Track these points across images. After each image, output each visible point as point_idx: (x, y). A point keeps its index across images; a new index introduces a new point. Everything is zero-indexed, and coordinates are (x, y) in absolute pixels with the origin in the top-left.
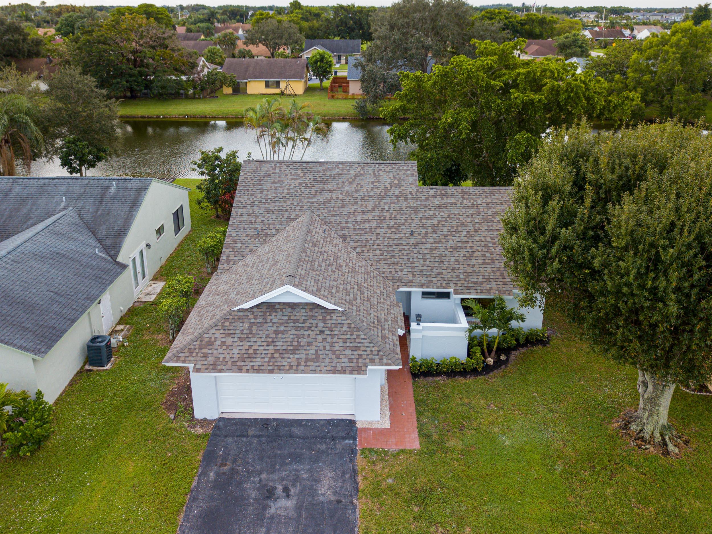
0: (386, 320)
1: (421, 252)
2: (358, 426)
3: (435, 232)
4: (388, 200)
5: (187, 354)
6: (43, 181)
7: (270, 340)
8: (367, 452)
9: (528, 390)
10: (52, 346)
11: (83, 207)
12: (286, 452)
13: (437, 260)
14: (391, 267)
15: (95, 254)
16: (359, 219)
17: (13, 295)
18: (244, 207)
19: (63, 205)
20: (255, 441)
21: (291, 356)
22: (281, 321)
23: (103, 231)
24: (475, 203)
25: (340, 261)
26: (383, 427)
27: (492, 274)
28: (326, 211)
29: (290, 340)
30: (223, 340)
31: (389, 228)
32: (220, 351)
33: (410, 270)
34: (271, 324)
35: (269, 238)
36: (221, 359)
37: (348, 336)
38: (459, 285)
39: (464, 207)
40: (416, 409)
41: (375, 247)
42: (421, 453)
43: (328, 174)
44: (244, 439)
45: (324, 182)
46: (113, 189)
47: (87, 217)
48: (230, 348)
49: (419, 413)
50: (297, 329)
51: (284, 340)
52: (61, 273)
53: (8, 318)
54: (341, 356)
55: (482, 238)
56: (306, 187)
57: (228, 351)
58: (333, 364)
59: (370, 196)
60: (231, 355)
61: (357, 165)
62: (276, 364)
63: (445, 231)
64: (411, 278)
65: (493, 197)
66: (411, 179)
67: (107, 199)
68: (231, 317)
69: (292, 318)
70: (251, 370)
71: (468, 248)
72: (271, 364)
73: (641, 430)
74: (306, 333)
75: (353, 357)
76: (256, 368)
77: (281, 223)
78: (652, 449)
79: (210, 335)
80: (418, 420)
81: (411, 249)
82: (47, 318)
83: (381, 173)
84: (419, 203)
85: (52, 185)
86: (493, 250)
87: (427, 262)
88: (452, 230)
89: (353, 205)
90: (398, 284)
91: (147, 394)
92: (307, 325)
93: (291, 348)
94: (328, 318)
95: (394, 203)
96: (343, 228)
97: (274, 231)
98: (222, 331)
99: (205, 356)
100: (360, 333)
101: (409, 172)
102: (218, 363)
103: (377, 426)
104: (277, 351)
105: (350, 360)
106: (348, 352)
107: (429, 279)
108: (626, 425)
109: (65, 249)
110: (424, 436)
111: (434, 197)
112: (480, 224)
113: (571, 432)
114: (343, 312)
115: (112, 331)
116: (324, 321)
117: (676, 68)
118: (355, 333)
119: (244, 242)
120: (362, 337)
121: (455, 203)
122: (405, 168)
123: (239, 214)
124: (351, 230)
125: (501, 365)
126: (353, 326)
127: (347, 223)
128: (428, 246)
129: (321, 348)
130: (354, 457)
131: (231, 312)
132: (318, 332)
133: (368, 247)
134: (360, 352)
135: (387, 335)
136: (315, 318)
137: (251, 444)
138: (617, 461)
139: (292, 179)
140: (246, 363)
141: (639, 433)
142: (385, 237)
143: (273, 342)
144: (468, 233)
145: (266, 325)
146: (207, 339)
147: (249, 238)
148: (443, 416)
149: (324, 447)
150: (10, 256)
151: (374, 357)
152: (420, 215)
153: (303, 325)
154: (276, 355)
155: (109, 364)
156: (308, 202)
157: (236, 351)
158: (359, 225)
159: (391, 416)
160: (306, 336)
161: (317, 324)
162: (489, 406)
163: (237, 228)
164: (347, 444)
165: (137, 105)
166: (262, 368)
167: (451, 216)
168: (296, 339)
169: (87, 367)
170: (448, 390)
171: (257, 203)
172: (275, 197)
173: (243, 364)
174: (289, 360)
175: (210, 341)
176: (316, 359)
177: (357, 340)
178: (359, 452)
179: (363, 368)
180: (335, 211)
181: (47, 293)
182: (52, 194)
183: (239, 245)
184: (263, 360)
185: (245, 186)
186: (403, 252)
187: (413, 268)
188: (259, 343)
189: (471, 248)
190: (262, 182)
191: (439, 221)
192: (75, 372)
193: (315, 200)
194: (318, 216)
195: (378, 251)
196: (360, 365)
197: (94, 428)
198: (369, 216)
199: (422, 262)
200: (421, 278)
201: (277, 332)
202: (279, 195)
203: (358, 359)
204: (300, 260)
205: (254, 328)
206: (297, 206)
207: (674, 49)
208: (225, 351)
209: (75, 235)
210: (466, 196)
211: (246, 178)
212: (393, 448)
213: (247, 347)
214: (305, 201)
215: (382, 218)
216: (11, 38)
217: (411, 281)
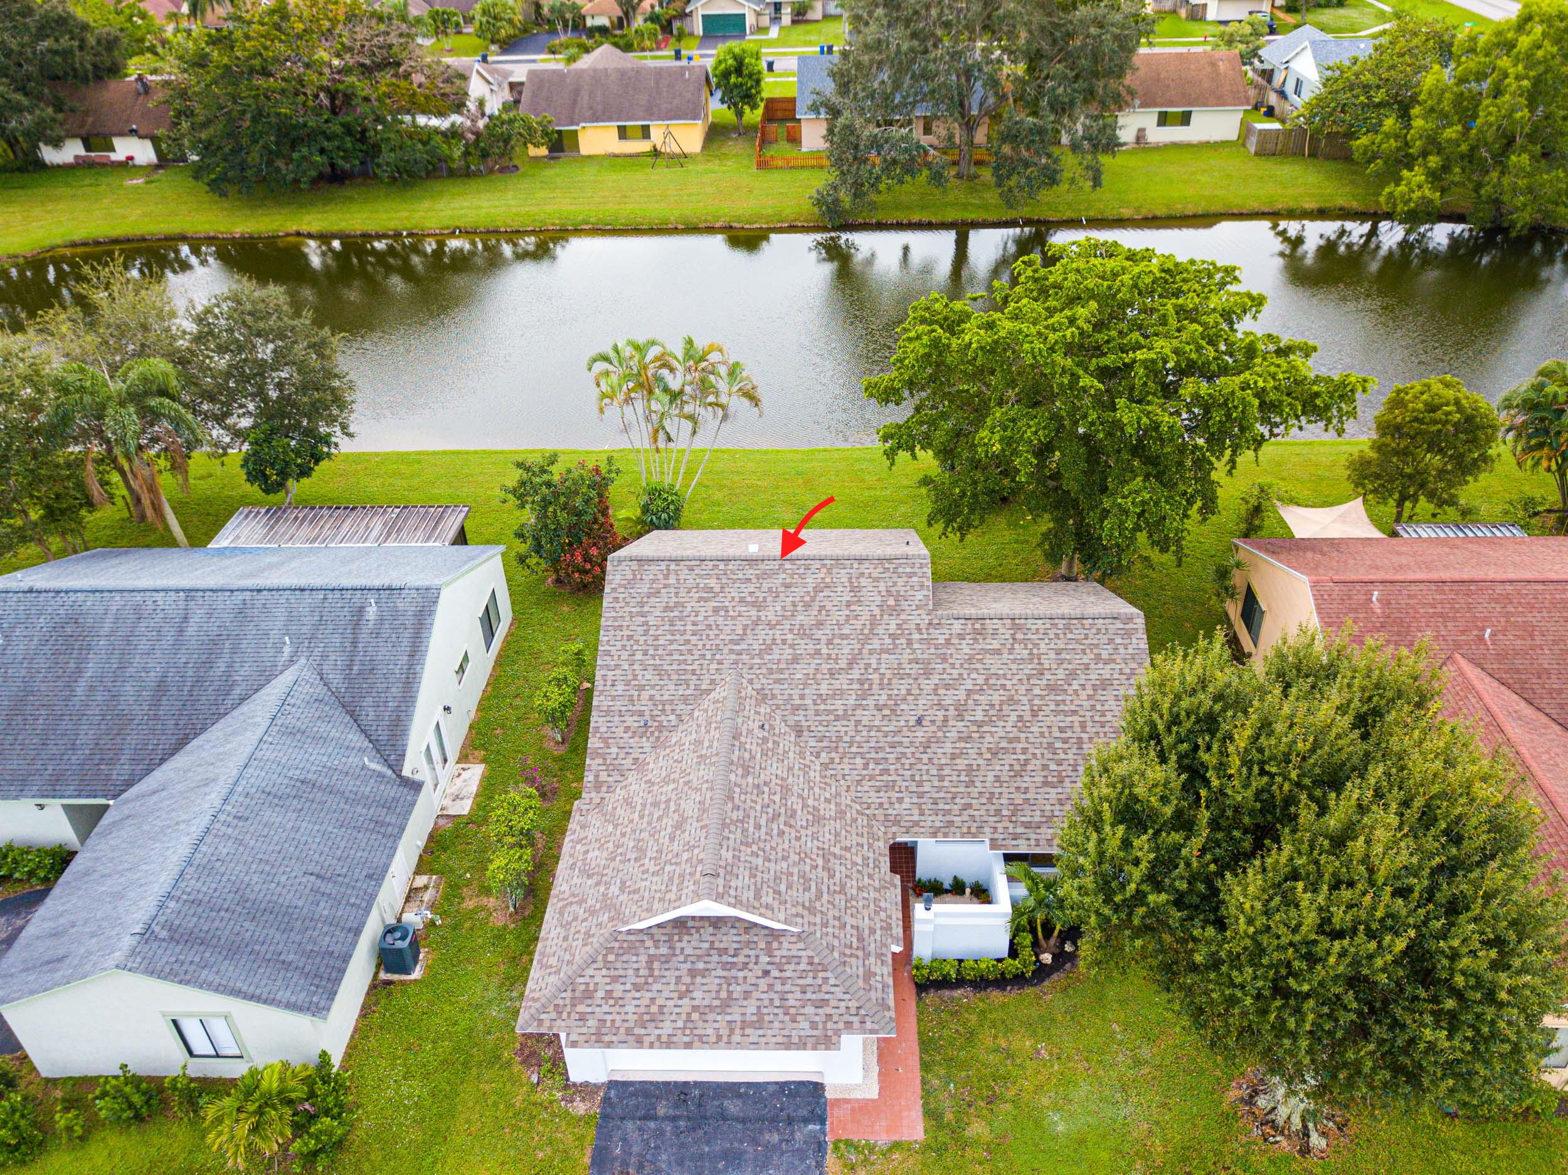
0: (872, 931)
1: (935, 761)
2: (829, 1094)
3: (960, 717)
4: (876, 644)
5: (554, 1015)
6: (240, 596)
7: (684, 988)
8: (842, 1146)
9: (1104, 1019)
10: (335, 993)
11: (324, 657)
12: (717, 1148)
13: (963, 778)
14: (882, 794)
15: (364, 767)
16: (824, 689)
17: (252, 897)
18: (617, 666)
19: (287, 650)
20: (668, 1128)
21: (719, 1018)
22: (698, 952)
23: (369, 714)
24: (1035, 651)
25: (794, 802)
26: (868, 1096)
27: (1058, 807)
28: (764, 671)
29: (715, 988)
30: (608, 988)
31: (879, 708)
32: (606, 1008)
33: (915, 800)
34: (681, 958)
35: (665, 733)
36: (608, 1024)
37: (809, 981)
38: (1000, 830)
39: (1014, 661)
40: (921, 1059)
41: (854, 749)
42: (926, 1148)
43: (765, 586)
44: (652, 1125)
45: (759, 605)
46: (372, 612)
47: (336, 679)
48: (621, 1002)
49: (926, 1067)
50: (726, 966)
51: (705, 988)
52: (317, 827)
53: (257, 947)
54: (799, 1018)
55: (1045, 729)
56: (726, 617)
57: (617, 1009)
58: (786, 1032)
59: (844, 637)
60: (623, 1017)
61: (818, 564)
62: (696, 1032)
63: (979, 716)
64: (916, 818)
65: (1069, 636)
66: (919, 596)
67: (364, 637)
68: (617, 945)
69: (717, 945)
70: (657, 1044)
71: (1019, 751)
72: (688, 1032)
73: (1274, 1109)
74: (741, 974)
75: (817, 1019)
76: (664, 1039)
77: (685, 699)
78: (1284, 1143)
79: (587, 979)
80: (924, 1082)
81: (918, 755)
82: (316, 933)
83: (864, 581)
84: (932, 651)
85: (258, 604)
86: (1063, 756)
87: (946, 783)
88: (991, 713)
89: (812, 656)
90: (894, 829)
91: (489, 1033)
92: (741, 959)
93: (717, 1003)
94: (775, 945)
95: (887, 651)
96: (796, 709)
97: (672, 717)
98: (604, 972)
99: (582, 1018)
100: (828, 974)
101: (915, 579)
102: (604, 1031)
103: (858, 1095)
104: (695, 1008)
105: (814, 1025)
106: (809, 1010)
107: (948, 818)
108: (1251, 1097)
109: (314, 768)
110: (932, 1115)
111: (961, 637)
112: (1042, 697)
113: (1164, 1105)
114: (799, 935)
115: (410, 890)
116: (770, 953)
117: (1518, 115)
118: (821, 975)
119: (621, 743)
120: (832, 981)
121: (998, 652)
122: (909, 570)
123: (609, 683)
124: (811, 713)
125: (1064, 963)
126: (816, 960)
127: (802, 697)
128: (948, 748)
129: (766, 1003)
130: (823, 1157)
131: (615, 935)
132: (760, 974)
133: (841, 750)
134: (829, 1010)
135: (873, 969)
136: (752, 946)
137: (662, 1133)
138: (1228, 1164)
139: (700, 599)
140: (649, 1031)
141: (1270, 1112)
142: (870, 728)
143: (688, 991)
144: (1020, 718)
145: (674, 959)
146: (583, 987)
147: (630, 734)
148: (963, 1074)
149: (775, 1138)
150: (229, 808)
151: (851, 1019)
152: (935, 678)
153: (735, 960)
154: (695, 1016)
155: (418, 968)
156: (731, 651)
157: (630, 1009)
158: (824, 701)
159: (880, 1074)
160: (741, 981)
161: (757, 957)
162: (1038, 1053)
163: (608, 712)
164: (811, 1131)
165: (351, 199)
166: (675, 1039)
167: (991, 682)
168: (725, 986)
169: (383, 976)
170: (973, 1018)
171: (639, 656)
172: (672, 642)
173: (643, 1031)
174: (716, 1025)
175: (586, 990)
176: (759, 1024)
177: (824, 988)
178: (830, 1147)
179: (834, 1039)
180: (781, 671)
181: (304, 880)
182: (263, 625)
183: (614, 750)
184: (674, 1025)
185: (615, 619)
186: (903, 760)
187: (921, 795)
188: (665, 994)
189: (1024, 751)
190: (646, 609)
191: (969, 693)
192: (366, 989)
193: (743, 646)
194: (751, 682)
195: (858, 760)
196: (830, 1033)
197: (416, 1103)
198: (842, 682)
199: (936, 784)
200: (934, 817)
201: (693, 973)
202: (678, 637)
203: (825, 1023)
204: (724, 825)
205: (656, 965)
206: (712, 660)
207: (1520, 67)
208: (612, 1010)
209: (323, 728)
210: (1019, 636)
211: (616, 599)
212: (882, 1140)
213: (647, 1002)
214: (726, 651)
215: (866, 686)
216: (55, 46)
217: (916, 824)
